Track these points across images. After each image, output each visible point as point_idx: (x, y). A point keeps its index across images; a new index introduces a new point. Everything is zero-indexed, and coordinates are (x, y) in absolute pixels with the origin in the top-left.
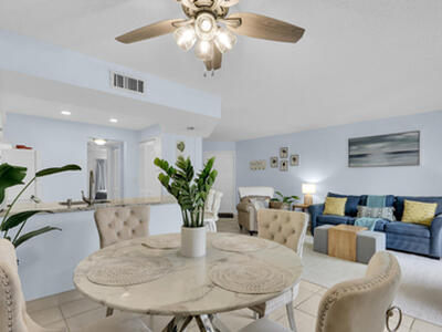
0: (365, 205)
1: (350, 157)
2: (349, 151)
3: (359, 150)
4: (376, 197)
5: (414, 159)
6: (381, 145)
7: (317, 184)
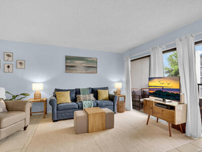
0: (80, 94)
1: (66, 66)
2: (66, 62)
3: (71, 64)
4: (84, 89)
5: (95, 70)
6: (82, 62)
7: (44, 83)
